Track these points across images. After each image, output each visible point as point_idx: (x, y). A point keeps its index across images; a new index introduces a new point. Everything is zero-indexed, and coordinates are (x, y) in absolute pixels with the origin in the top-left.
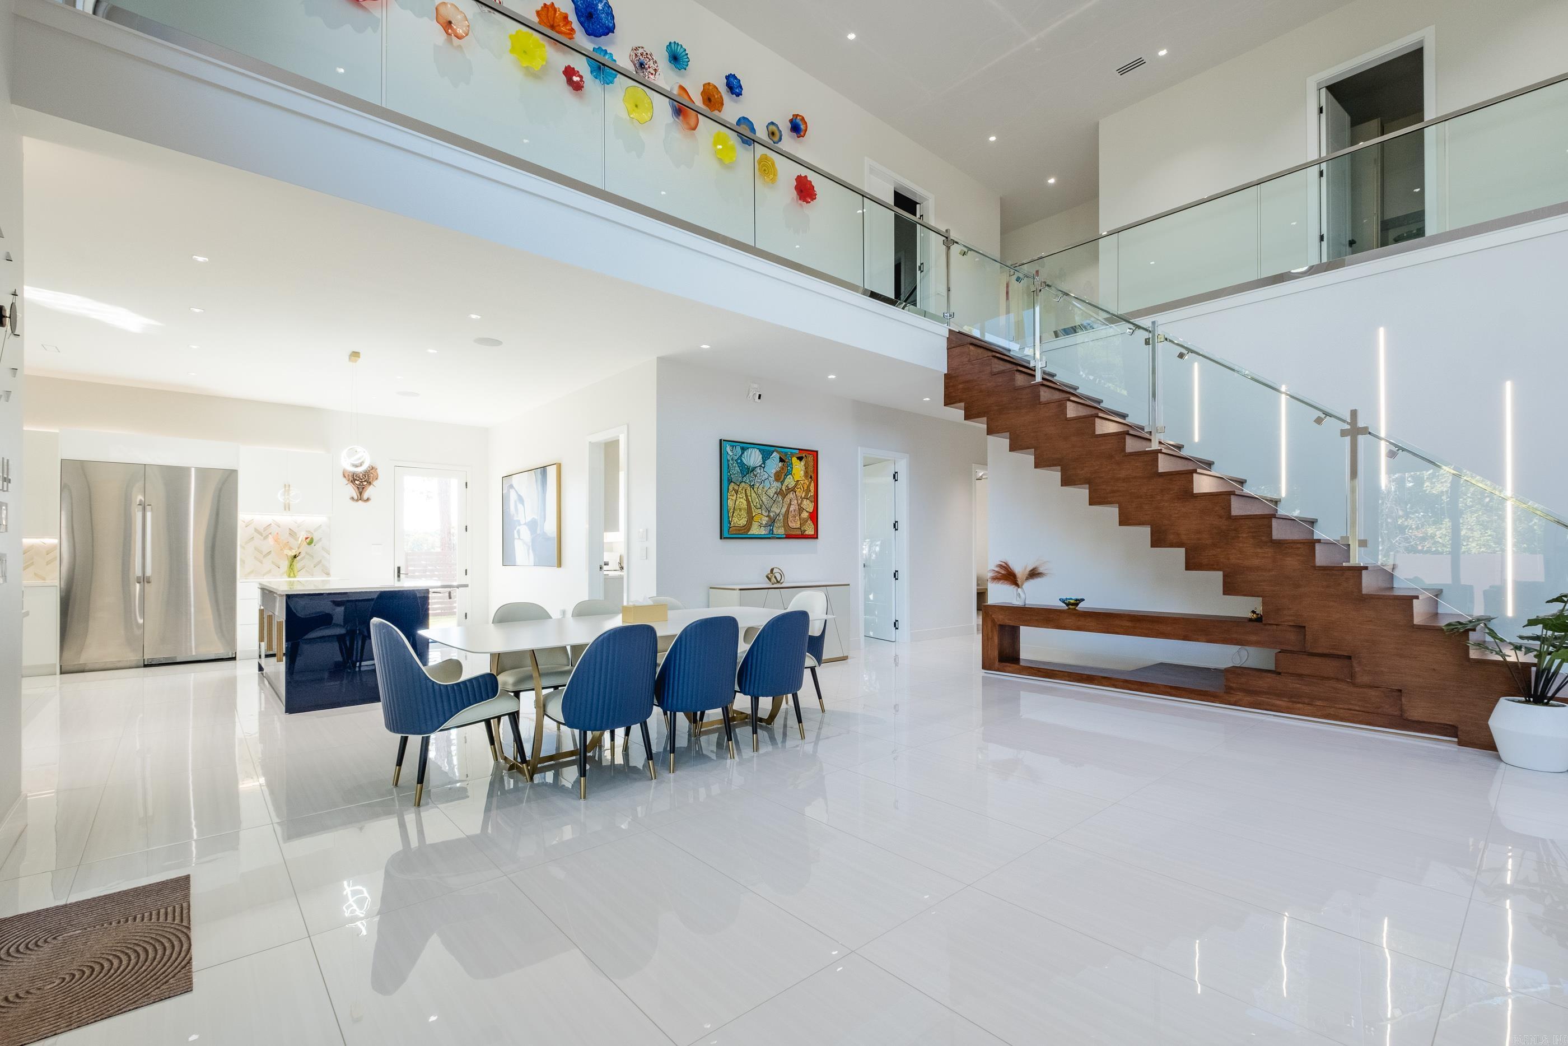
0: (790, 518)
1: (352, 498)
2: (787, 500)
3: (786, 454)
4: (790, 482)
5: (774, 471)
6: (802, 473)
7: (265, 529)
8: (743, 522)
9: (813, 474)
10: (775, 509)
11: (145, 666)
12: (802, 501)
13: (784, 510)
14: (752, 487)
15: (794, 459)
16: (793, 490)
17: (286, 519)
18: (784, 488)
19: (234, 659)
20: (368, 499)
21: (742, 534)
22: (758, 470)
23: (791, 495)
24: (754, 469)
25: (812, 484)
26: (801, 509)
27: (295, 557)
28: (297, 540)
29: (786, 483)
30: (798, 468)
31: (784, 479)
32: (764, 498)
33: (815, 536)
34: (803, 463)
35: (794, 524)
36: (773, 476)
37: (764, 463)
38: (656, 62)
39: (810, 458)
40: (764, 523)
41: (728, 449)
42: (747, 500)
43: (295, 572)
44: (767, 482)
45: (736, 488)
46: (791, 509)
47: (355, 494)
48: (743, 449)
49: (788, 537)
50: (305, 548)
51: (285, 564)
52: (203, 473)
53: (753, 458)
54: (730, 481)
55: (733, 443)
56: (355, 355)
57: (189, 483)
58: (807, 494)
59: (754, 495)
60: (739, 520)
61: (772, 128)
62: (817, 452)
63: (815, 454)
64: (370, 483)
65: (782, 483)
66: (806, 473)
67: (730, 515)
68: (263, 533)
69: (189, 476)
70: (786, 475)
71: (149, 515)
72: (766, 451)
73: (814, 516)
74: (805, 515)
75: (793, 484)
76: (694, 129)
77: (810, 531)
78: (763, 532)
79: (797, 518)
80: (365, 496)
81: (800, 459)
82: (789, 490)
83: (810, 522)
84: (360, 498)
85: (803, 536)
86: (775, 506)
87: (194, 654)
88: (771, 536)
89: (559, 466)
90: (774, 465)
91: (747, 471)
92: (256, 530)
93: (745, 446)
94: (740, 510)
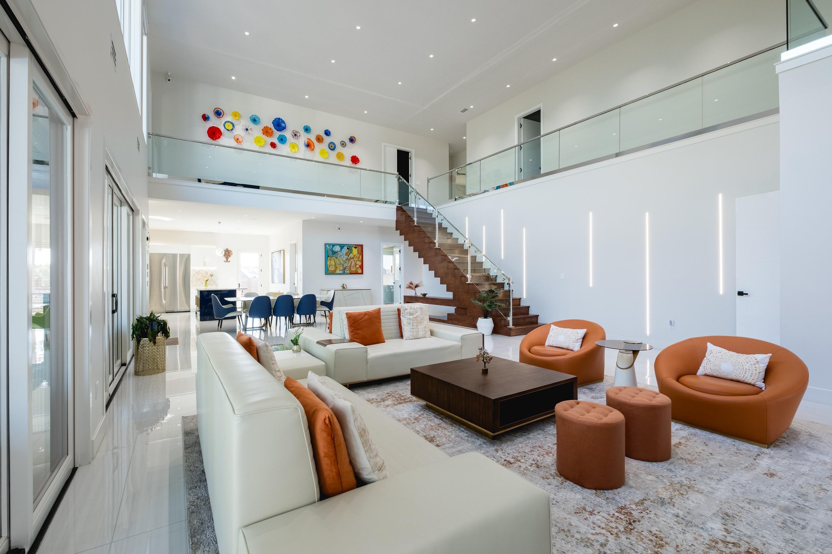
0: (352, 267)
1: (225, 261)
2: (350, 261)
3: (350, 247)
4: (351, 255)
5: (345, 252)
6: (356, 252)
7: (199, 272)
8: (333, 269)
9: (361, 253)
10: (346, 265)
11: (166, 313)
12: (357, 261)
13: (349, 265)
14: (337, 258)
15: (353, 248)
16: (353, 258)
17: (205, 268)
18: (349, 258)
19: (190, 311)
20: (229, 261)
21: (333, 273)
22: (339, 252)
23: (352, 260)
24: (337, 252)
25: (361, 256)
26: (356, 264)
27: (207, 280)
28: (208, 275)
29: (350, 256)
30: (355, 251)
31: (349, 255)
32: (341, 261)
33: (362, 273)
34: (357, 249)
35: (354, 269)
36: (345, 254)
37: (341, 250)
38: (299, 133)
39: (360, 247)
40: (341, 269)
41: (327, 246)
42: (335, 262)
43: (207, 285)
44: (342, 256)
45: (330, 258)
46: (352, 264)
47: (225, 260)
48: (333, 246)
49: (351, 274)
50: (210, 278)
51: (204, 282)
52: (182, 255)
53: (337, 248)
54: (328, 256)
55: (329, 245)
56: (220, 223)
57: (177, 259)
58: (358, 259)
59: (337, 260)
60: (332, 269)
61: (342, 143)
62: (362, 245)
63: (362, 246)
64: (230, 256)
65: (348, 256)
66: (358, 252)
67: (328, 267)
68: (198, 273)
69: (177, 256)
70: (350, 253)
71: (167, 268)
72: (342, 246)
73: (362, 267)
74: (358, 266)
75: (353, 256)
76: (313, 150)
77: (360, 271)
78: (341, 272)
79: (355, 267)
80: (229, 260)
81: (356, 248)
82: (351, 258)
83: (359, 268)
84: (227, 261)
85: (357, 273)
86: (345, 264)
87: (179, 309)
88: (344, 273)
89: (284, 251)
90: (345, 250)
91: (334, 253)
92: (196, 272)
93: (334, 245)
94: (332, 265)
